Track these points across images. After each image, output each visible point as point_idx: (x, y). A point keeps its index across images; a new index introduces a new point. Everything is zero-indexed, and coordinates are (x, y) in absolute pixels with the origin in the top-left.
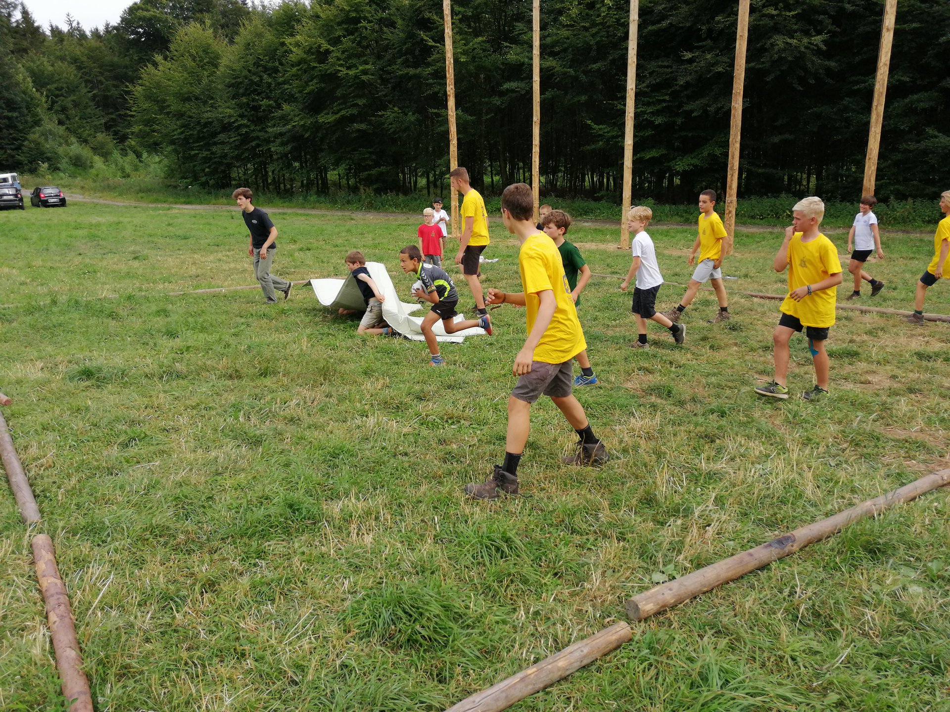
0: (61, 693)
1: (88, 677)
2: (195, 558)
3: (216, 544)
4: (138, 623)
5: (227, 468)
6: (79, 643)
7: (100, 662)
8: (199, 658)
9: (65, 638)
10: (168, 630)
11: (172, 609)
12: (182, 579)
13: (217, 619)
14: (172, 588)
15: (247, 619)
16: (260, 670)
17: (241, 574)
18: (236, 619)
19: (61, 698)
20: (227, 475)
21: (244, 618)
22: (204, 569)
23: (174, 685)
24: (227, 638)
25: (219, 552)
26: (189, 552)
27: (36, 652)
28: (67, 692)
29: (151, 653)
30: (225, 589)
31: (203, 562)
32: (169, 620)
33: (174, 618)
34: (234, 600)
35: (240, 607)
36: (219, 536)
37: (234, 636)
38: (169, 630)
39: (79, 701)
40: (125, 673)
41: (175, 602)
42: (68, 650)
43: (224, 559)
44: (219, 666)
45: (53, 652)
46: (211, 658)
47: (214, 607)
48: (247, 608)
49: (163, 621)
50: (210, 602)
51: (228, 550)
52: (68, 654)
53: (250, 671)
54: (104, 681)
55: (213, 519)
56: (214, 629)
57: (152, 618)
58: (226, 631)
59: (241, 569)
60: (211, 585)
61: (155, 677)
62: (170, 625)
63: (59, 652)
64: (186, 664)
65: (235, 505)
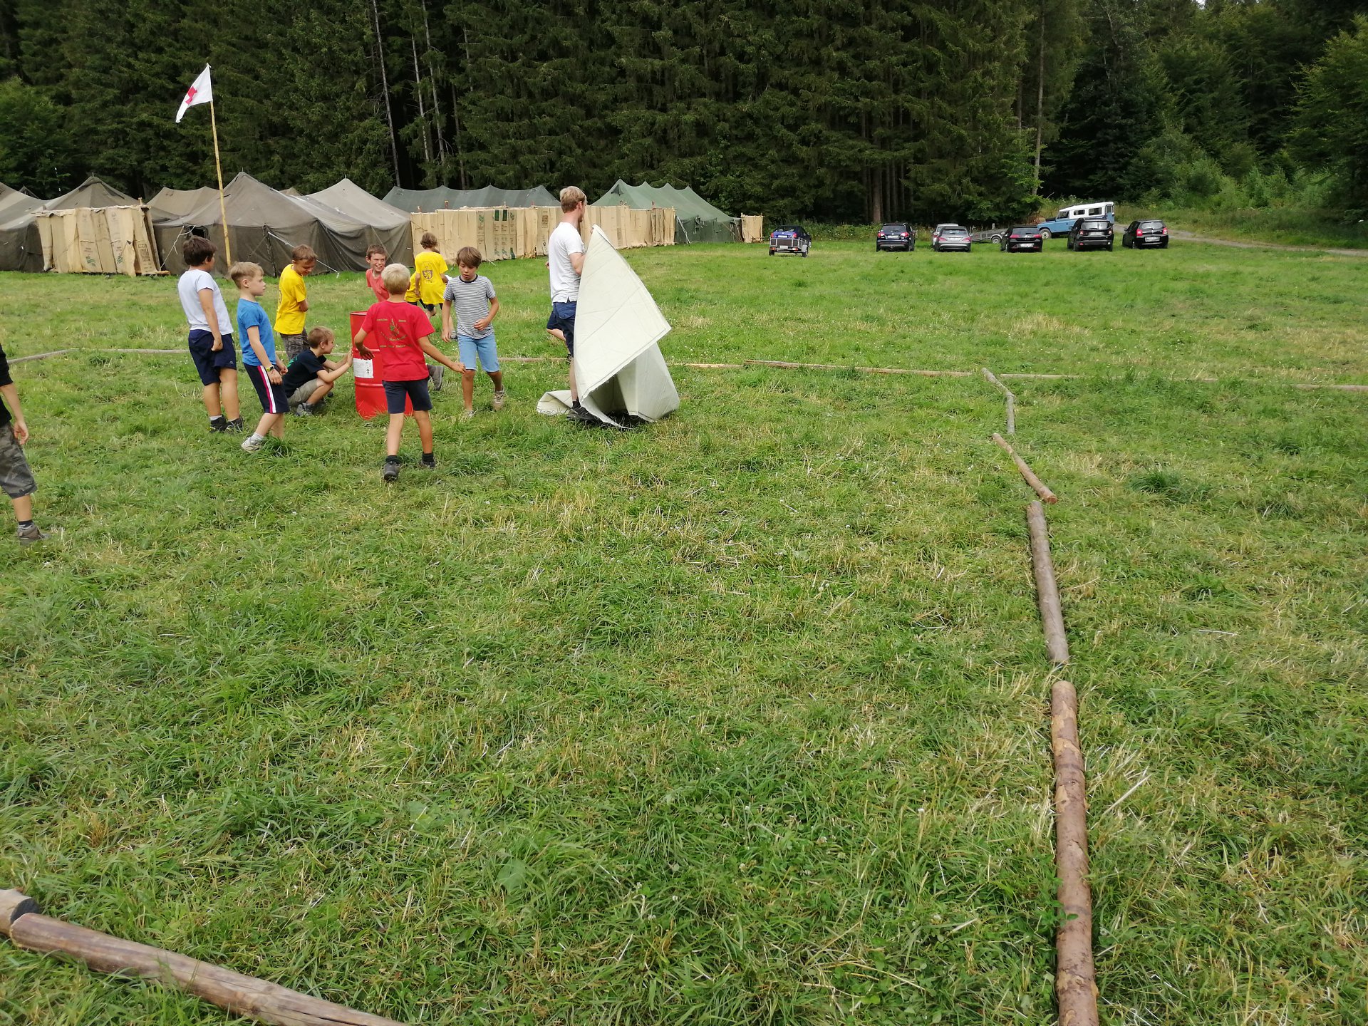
0: (1055, 897)
1: (1093, 895)
2: (1268, 796)
3: (1308, 787)
4: (1170, 851)
5: (1345, 676)
6: (1089, 843)
7: (1111, 881)
8: (1251, 945)
9: (1072, 829)
10: (1211, 882)
11: (1221, 853)
12: (1244, 818)
13: (1287, 900)
14: (1228, 824)
15: (1338, 924)
16: (1346, 1013)
17: (1340, 850)
18: (1319, 916)
19: (1056, 904)
20: (1343, 686)
21: (1333, 920)
22: (1282, 819)
23: (1208, 964)
24: (1300, 937)
25: (1308, 801)
26: (1262, 783)
27: (1036, 830)
28: (1064, 899)
29: (1179, 903)
30: (1310, 862)
31: (1281, 807)
32: (1215, 869)
33: (1222, 868)
34: (1322, 885)
35: (1330, 901)
36: (1315, 778)
37: (1314, 939)
38: (1213, 883)
39: (1077, 920)
40: (1140, 912)
41: (1228, 846)
42: (1075, 845)
43: (1314, 815)
44: (1278, 972)
45: (1055, 838)
46: (1269, 954)
47: (1286, 881)
48: (1340, 907)
49: (1206, 866)
50: (1282, 871)
51: (1324, 803)
52: (1074, 852)
53: (1327, 1006)
54: (1113, 909)
55: (1309, 748)
56: (1281, 913)
57: (1189, 854)
58: (1299, 925)
59: (1342, 842)
60: (1288, 845)
61: (1181, 941)
62: (1216, 877)
63: (1062, 842)
64: (1230, 943)
65: (1349, 738)
